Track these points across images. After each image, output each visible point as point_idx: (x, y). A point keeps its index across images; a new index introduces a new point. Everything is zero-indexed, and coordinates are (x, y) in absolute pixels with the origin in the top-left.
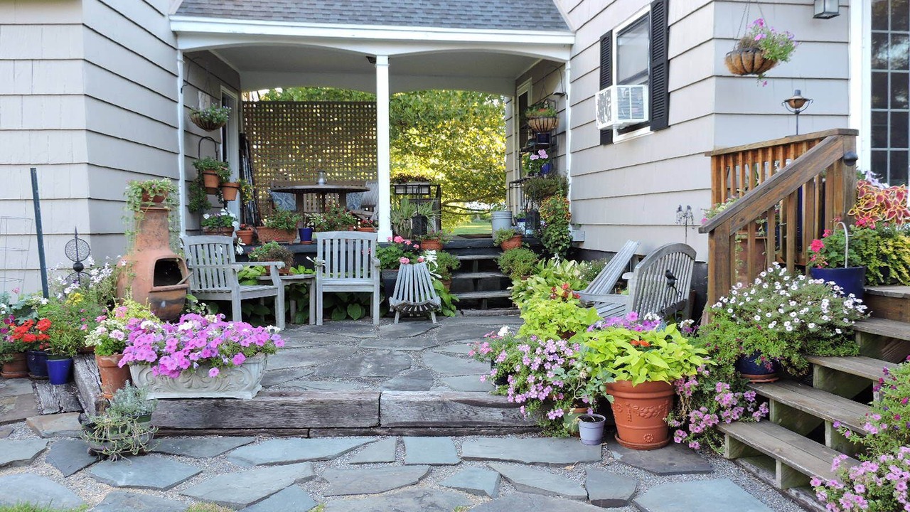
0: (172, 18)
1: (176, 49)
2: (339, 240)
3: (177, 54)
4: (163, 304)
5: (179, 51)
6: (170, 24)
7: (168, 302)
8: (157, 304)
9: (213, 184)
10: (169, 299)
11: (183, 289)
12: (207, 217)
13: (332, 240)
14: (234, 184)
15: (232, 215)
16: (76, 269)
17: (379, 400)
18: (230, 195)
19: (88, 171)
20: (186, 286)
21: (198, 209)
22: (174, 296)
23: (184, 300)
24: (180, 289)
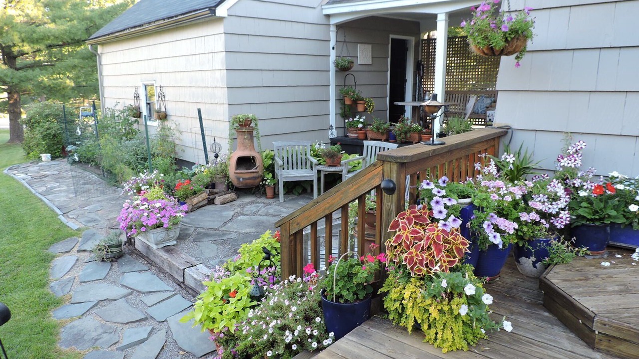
0: (323, 7)
1: (330, 25)
2: (376, 147)
3: (330, 27)
4: (241, 179)
5: (331, 26)
6: (322, 11)
7: (243, 179)
8: (238, 179)
9: (348, 102)
10: (244, 177)
11: (253, 172)
12: (346, 121)
13: (372, 147)
14: (361, 102)
15: (361, 120)
16: (215, 157)
17: (184, 270)
18: (360, 108)
19: (229, 108)
20: (256, 170)
21: (344, 116)
22: (247, 176)
23: (255, 178)
24: (251, 173)
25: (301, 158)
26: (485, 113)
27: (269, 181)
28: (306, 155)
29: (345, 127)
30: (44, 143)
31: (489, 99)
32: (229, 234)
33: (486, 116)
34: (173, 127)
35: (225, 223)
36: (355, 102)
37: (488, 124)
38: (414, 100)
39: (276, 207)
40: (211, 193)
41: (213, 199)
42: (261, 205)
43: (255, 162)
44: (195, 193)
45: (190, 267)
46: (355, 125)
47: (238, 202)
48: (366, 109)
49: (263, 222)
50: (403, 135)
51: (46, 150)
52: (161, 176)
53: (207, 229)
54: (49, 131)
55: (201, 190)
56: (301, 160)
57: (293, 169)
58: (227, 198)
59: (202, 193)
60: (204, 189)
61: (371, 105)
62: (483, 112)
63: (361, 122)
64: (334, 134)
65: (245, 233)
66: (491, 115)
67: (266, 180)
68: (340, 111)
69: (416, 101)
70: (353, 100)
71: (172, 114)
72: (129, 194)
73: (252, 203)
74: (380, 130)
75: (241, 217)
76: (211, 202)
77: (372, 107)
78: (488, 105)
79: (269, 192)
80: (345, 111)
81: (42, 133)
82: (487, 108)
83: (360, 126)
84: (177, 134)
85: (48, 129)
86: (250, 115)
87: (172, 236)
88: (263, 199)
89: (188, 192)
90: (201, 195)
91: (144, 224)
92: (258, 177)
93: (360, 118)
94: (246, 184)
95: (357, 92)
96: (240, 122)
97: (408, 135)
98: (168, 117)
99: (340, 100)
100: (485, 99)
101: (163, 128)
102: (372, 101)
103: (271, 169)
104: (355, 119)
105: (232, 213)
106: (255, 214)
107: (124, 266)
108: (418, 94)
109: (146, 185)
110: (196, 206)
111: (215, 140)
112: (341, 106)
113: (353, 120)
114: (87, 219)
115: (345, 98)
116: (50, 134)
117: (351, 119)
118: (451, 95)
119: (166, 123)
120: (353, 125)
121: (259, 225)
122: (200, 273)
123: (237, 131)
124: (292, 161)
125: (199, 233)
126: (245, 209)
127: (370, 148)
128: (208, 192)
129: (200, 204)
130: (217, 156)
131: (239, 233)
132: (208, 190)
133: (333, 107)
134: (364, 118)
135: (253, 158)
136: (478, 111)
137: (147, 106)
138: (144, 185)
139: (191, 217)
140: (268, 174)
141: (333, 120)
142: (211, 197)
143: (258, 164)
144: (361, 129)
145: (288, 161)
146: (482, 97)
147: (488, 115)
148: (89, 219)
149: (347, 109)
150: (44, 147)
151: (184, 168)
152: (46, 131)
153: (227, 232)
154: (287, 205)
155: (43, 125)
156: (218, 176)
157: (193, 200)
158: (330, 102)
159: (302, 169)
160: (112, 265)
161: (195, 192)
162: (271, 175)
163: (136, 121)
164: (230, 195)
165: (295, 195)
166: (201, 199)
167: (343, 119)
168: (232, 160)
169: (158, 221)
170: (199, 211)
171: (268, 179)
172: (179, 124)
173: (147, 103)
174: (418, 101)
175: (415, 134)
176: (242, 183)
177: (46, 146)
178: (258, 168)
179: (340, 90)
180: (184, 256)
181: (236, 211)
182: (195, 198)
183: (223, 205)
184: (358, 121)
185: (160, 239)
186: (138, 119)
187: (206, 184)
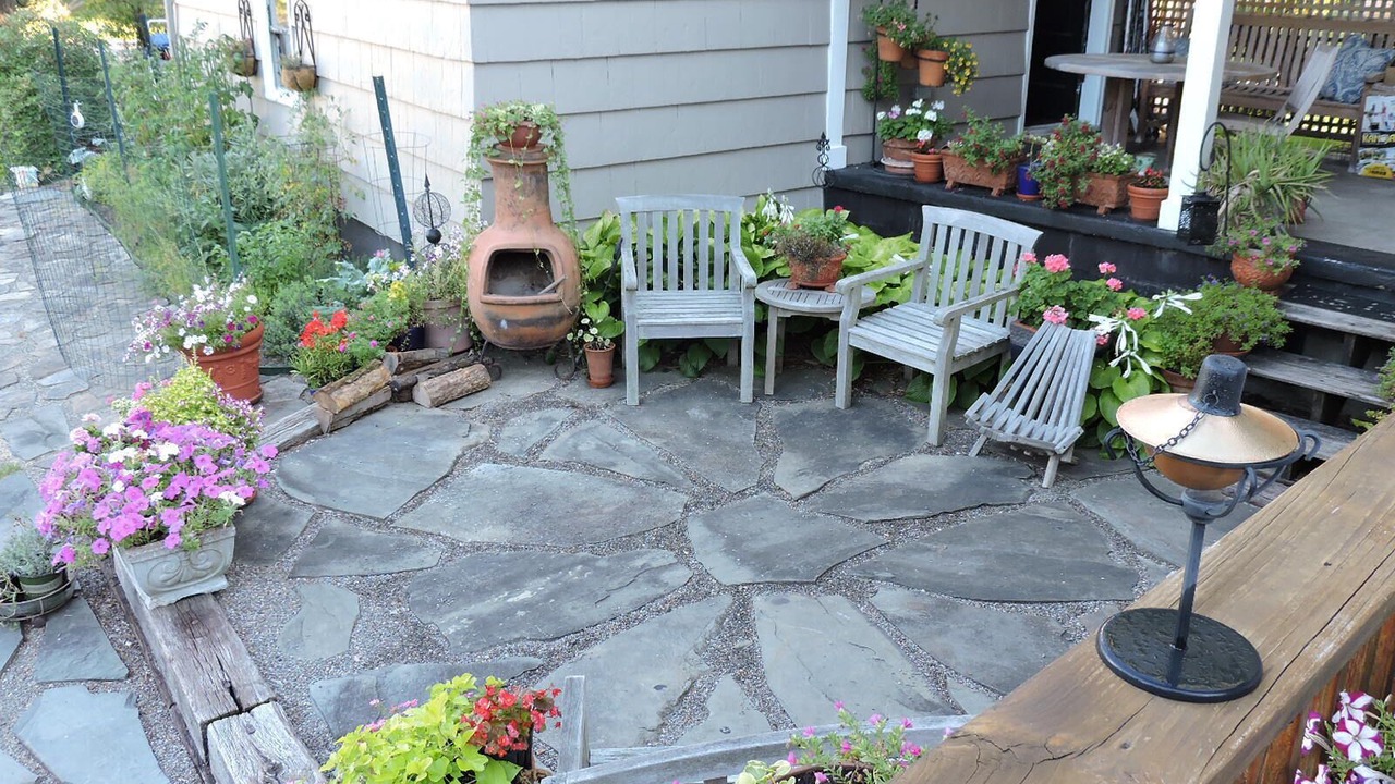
2: (964, 229)
4: (504, 324)
7: (510, 322)
8: (495, 322)
9: (888, 54)
10: (514, 318)
11: (543, 303)
12: (881, 115)
13: (950, 229)
14: (935, 55)
15: (931, 115)
16: (430, 239)
17: (205, 725)
18: (929, 75)
19: (475, 76)
20: (553, 296)
21: (876, 97)
22: (522, 315)
23: (551, 321)
24: (535, 304)
25: (711, 250)
26: (1360, 101)
27: (594, 331)
28: (727, 240)
29: (873, 134)
30: (17, 133)
31: (1375, 52)
32: (418, 549)
33: (1361, 112)
34: (332, 115)
35: (422, 495)
36: (912, 54)
37: (1365, 139)
38: (1117, 46)
39: (608, 430)
40: (407, 366)
41: (410, 388)
42: (563, 414)
43: (550, 270)
44: (353, 365)
45: (228, 715)
46: (907, 131)
47: (489, 400)
48: (947, 78)
49: (546, 498)
50: (1064, 186)
51: (25, 154)
52: (248, 304)
53: (355, 518)
54: (33, 100)
55: (373, 356)
56: (711, 258)
57: (681, 287)
58: (456, 385)
59: (371, 369)
60: (382, 352)
61: (964, 67)
62: (1353, 98)
63: (930, 121)
64: (837, 157)
65: (472, 544)
66: (1378, 109)
67: (586, 328)
68: (861, 82)
69: (1121, 51)
70: (906, 48)
71: (331, 78)
72: (148, 358)
73: (538, 402)
74: (988, 160)
75: (483, 466)
76: (402, 395)
77: (967, 73)
78: (1373, 75)
79: (598, 365)
80: (877, 82)
81: (13, 103)
82: (1369, 84)
83: (925, 135)
84: (344, 143)
85: (32, 93)
86: (537, 109)
87: (209, 564)
88: (574, 385)
89: (331, 360)
90: (367, 376)
91: (101, 529)
92: (561, 318)
93: (924, 109)
94: (521, 339)
95: (921, 17)
96: (498, 132)
97: (1083, 185)
98: (321, 82)
99: (864, 45)
100: (1363, 54)
101: (309, 117)
102: (969, 51)
103: (608, 286)
104: (909, 112)
105: (455, 448)
106: (531, 456)
107: (58, 652)
108: (1133, 21)
109: (198, 334)
110: (348, 413)
111: (427, 184)
112: (865, 65)
113: (903, 112)
114: (30, 426)
115: (880, 39)
116: (35, 108)
117: (896, 109)
118: (1245, 30)
119: (319, 103)
120: (900, 132)
121: (530, 513)
122: (251, 752)
123: (492, 163)
124: (681, 261)
125: (322, 538)
126: (507, 432)
127: (942, 232)
128: (396, 363)
129: (365, 407)
130: (435, 238)
131: (453, 546)
132: (394, 354)
133: (837, 68)
134: (940, 106)
135: (545, 256)
136: (1335, 91)
137: (272, 41)
138: (192, 331)
139: (323, 458)
140: (597, 303)
141: (836, 112)
142: (402, 380)
143: (559, 276)
144: (924, 149)
145: (665, 261)
146: (1355, 42)
147: (1368, 108)
148: (38, 428)
149: (885, 76)
150: (21, 146)
151: (342, 268)
152: (25, 99)
153: (416, 539)
154: (647, 422)
155: (16, 82)
156: (437, 305)
157: (334, 395)
158: (830, 51)
159: (711, 288)
160: (25, 640)
161: (354, 359)
162: (605, 307)
163: (243, 88)
164: (466, 371)
165: (684, 374)
166: (364, 391)
167: (869, 109)
168: (474, 258)
169: (150, 520)
170: (360, 429)
171: (592, 323)
172: (349, 110)
173: (271, 33)
174: (1128, 52)
175: (1106, 181)
176: (506, 335)
177: (25, 145)
178: (560, 290)
179: (864, 11)
180: (227, 655)
181: (473, 438)
182: (346, 389)
183: (438, 411)
184: (919, 119)
185: (163, 577)
186: (251, 80)
187: (394, 332)
